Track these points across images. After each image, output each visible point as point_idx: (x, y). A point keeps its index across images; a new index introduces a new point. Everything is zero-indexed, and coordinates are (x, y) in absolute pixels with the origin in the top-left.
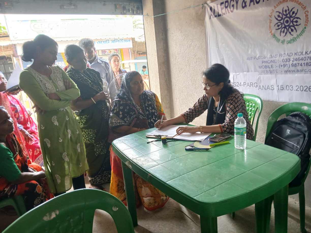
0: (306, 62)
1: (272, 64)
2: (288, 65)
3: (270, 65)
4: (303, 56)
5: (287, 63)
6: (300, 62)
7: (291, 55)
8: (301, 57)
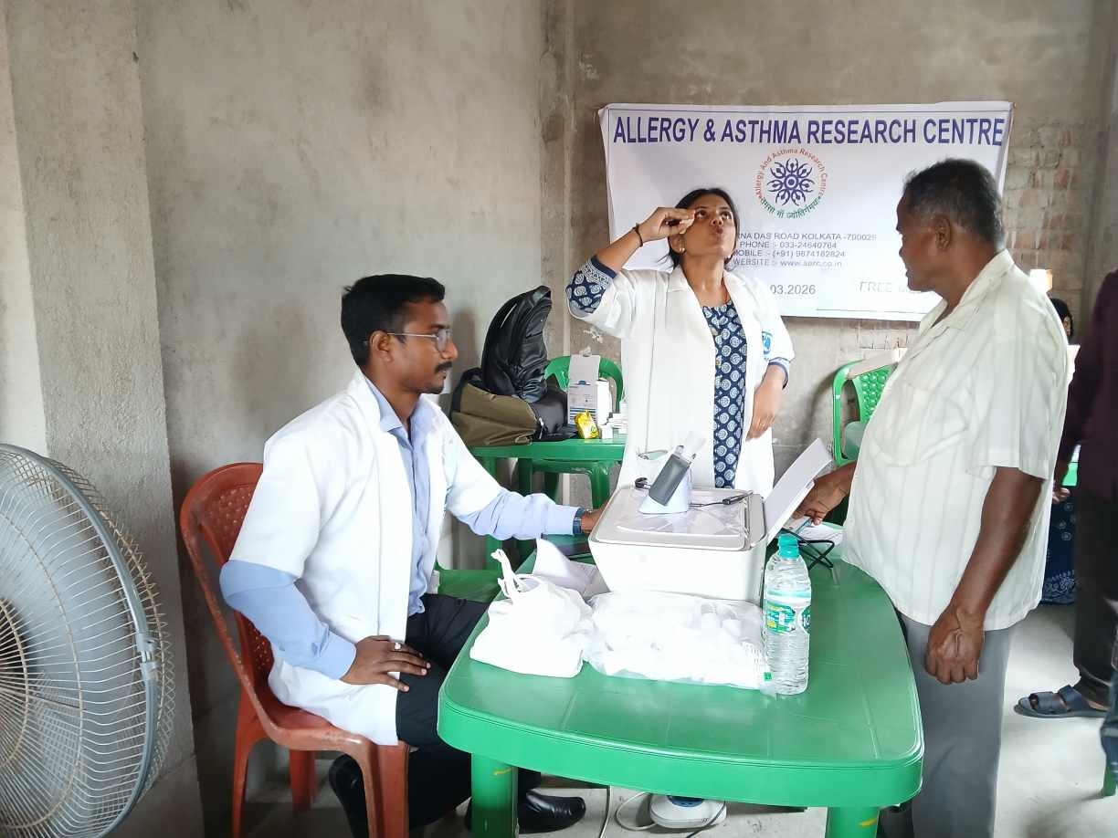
0: (820, 250)
1: (761, 248)
2: (790, 254)
3: (756, 250)
4: (817, 241)
5: (789, 249)
6: (813, 249)
7: (796, 236)
8: (814, 241)
